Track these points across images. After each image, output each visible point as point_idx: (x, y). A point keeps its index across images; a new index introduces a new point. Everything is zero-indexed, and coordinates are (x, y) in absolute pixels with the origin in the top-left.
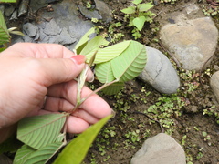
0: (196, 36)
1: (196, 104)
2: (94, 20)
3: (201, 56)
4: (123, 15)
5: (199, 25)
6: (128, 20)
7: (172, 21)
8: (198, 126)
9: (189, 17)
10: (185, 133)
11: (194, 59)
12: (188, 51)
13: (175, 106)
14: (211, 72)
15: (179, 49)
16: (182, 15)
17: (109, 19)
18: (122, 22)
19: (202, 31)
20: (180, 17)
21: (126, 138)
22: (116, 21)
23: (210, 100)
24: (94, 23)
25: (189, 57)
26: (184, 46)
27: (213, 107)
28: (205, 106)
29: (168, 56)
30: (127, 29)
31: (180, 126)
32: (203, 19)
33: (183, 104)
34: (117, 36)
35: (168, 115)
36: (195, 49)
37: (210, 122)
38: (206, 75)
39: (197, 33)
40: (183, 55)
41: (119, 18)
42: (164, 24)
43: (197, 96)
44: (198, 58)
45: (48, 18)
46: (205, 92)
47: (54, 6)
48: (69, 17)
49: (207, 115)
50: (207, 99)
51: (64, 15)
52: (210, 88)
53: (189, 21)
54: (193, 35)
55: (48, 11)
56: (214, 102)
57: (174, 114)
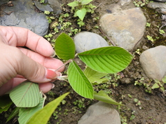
0: (128, 23)
1: (129, 77)
2: (47, 12)
3: (133, 39)
4: (70, 8)
5: (130, 14)
6: (74, 11)
7: (109, 12)
8: (132, 94)
9: (123, 8)
10: (121, 100)
11: (127, 42)
12: (122, 35)
13: (112, 79)
14: (141, 52)
15: (115, 33)
16: (118, 7)
17: (59, 11)
18: (69, 13)
19: (133, 19)
20: (116, 8)
21: (74, 105)
22: (65, 13)
23: (140, 73)
24: (47, 15)
25: (122, 40)
26: (118, 31)
27: (143, 79)
28: (136, 78)
29: (107, 39)
30: (73, 18)
31: (117, 94)
32: (134, 9)
33: (118, 77)
34: (65, 24)
35: (107, 86)
36: (127, 33)
37: (140, 91)
38: (136, 54)
39: (129, 21)
40: (118, 38)
41: (67, 10)
42: (103, 14)
43: (130, 70)
44: (130, 41)
45: (9, 12)
46: (136, 67)
47: (14, 2)
48: (26, 10)
49: (137, 85)
50: (138, 73)
51: (22, 9)
52: (140, 64)
53: (123, 11)
54: (126, 22)
55: (9, 6)
56: (143, 75)
57: (112, 85)
